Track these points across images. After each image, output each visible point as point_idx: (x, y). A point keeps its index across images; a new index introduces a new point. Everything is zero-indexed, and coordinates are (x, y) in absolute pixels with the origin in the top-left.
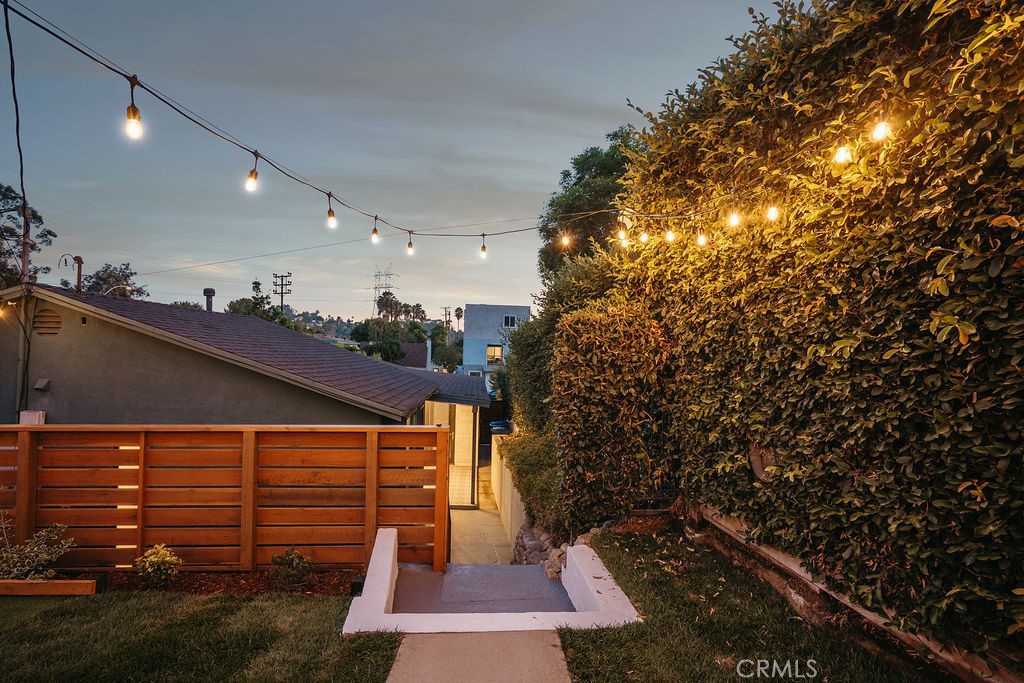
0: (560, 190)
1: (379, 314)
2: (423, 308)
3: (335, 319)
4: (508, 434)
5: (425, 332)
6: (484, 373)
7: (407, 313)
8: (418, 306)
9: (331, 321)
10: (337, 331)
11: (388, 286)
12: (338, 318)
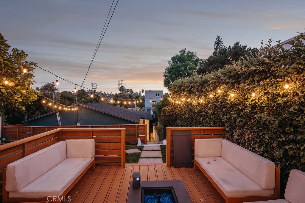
0: (168, 65)
1: (120, 92)
4: (157, 126)
6: (151, 109)
7: (128, 92)
8: (131, 90)
9: (105, 94)
11: (122, 84)
12: (107, 93)
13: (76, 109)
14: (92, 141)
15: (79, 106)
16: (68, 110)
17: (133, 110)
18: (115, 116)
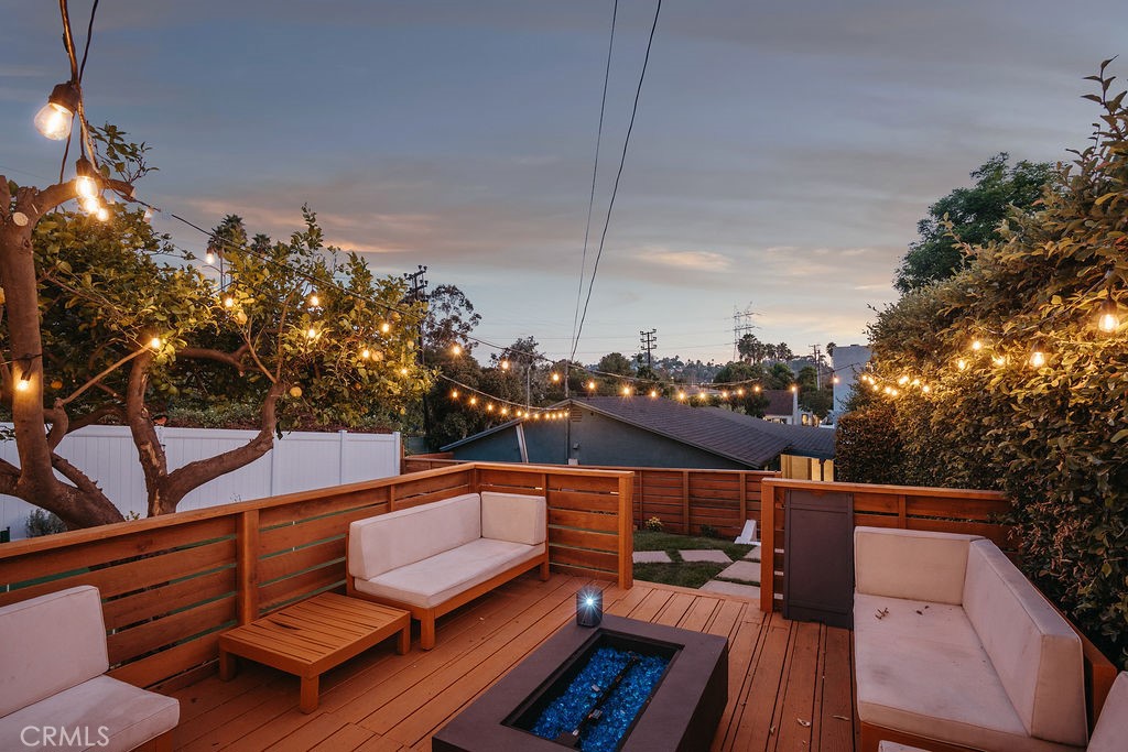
0: (918, 238)
1: (741, 357)
2: (788, 347)
3: (695, 363)
5: (791, 375)
7: (771, 354)
8: (783, 345)
9: (691, 365)
10: (698, 376)
11: (748, 328)
12: (699, 361)
13: (560, 415)
14: (538, 500)
15: (572, 406)
16: (532, 420)
17: (785, 421)
18: (679, 438)
